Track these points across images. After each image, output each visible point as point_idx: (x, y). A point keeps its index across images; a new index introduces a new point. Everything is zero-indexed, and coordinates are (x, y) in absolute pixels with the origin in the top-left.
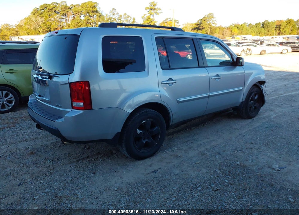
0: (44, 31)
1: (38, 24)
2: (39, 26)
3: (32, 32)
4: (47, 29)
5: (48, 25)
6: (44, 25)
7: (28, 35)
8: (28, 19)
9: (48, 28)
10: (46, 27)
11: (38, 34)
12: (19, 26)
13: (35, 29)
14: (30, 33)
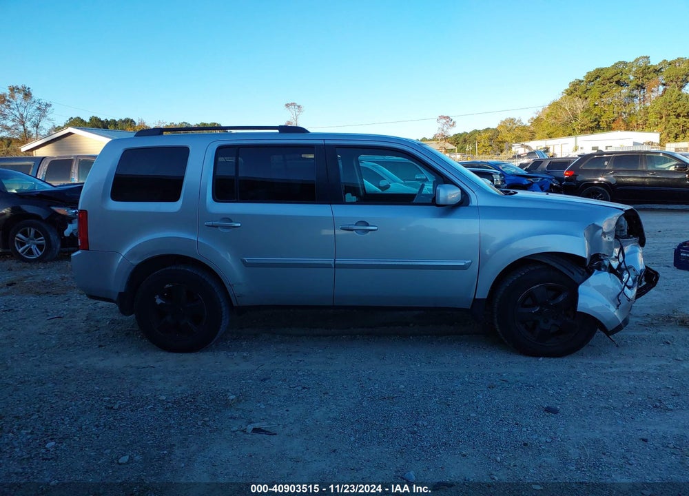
0: (583, 128)
1: (573, 114)
2: (575, 117)
3: (558, 132)
4: (591, 122)
5: (596, 115)
6: (586, 114)
7: (550, 138)
8: (556, 105)
9: (595, 121)
10: (589, 118)
11: (570, 135)
12: (537, 121)
13: (565, 125)
14: (553, 135)
